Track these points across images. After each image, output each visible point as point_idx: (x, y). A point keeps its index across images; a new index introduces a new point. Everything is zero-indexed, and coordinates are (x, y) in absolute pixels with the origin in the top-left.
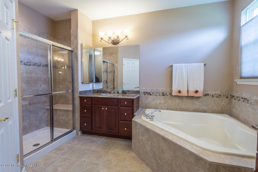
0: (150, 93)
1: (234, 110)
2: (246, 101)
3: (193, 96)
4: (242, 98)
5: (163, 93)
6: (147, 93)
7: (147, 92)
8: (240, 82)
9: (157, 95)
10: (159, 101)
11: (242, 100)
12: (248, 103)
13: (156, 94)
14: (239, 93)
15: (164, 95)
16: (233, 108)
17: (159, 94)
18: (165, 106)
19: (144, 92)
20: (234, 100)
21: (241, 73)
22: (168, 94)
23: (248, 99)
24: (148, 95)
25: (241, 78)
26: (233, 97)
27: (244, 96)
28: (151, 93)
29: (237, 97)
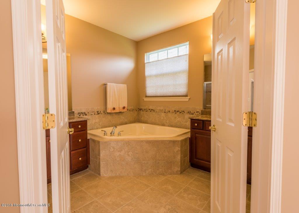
0: (85, 113)
1: (142, 119)
2: (153, 111)
3: (121, 112)
4: (149, 109)
5: (98, 112)
6: (82, 114)
7: (81, 112)
8: (146, 99)
9: (92, 115)
10: (94, 121)
11: (150, 111)
12: (154, 112)
13: (92, 113)
14: (147, 106)
15: (98, 114)
16: (142, 117)
17: (94, 113)
18: (99, 125)
19: (79, 113)
20: (142, 112)
21: (146, 93)
22: (102, 112)
23: (154, 110)
24: (83, 115)
25: (146, 97)
26: (141, 110)
27: (151, 108)
28: (87, 113)
29: (145, 110)
